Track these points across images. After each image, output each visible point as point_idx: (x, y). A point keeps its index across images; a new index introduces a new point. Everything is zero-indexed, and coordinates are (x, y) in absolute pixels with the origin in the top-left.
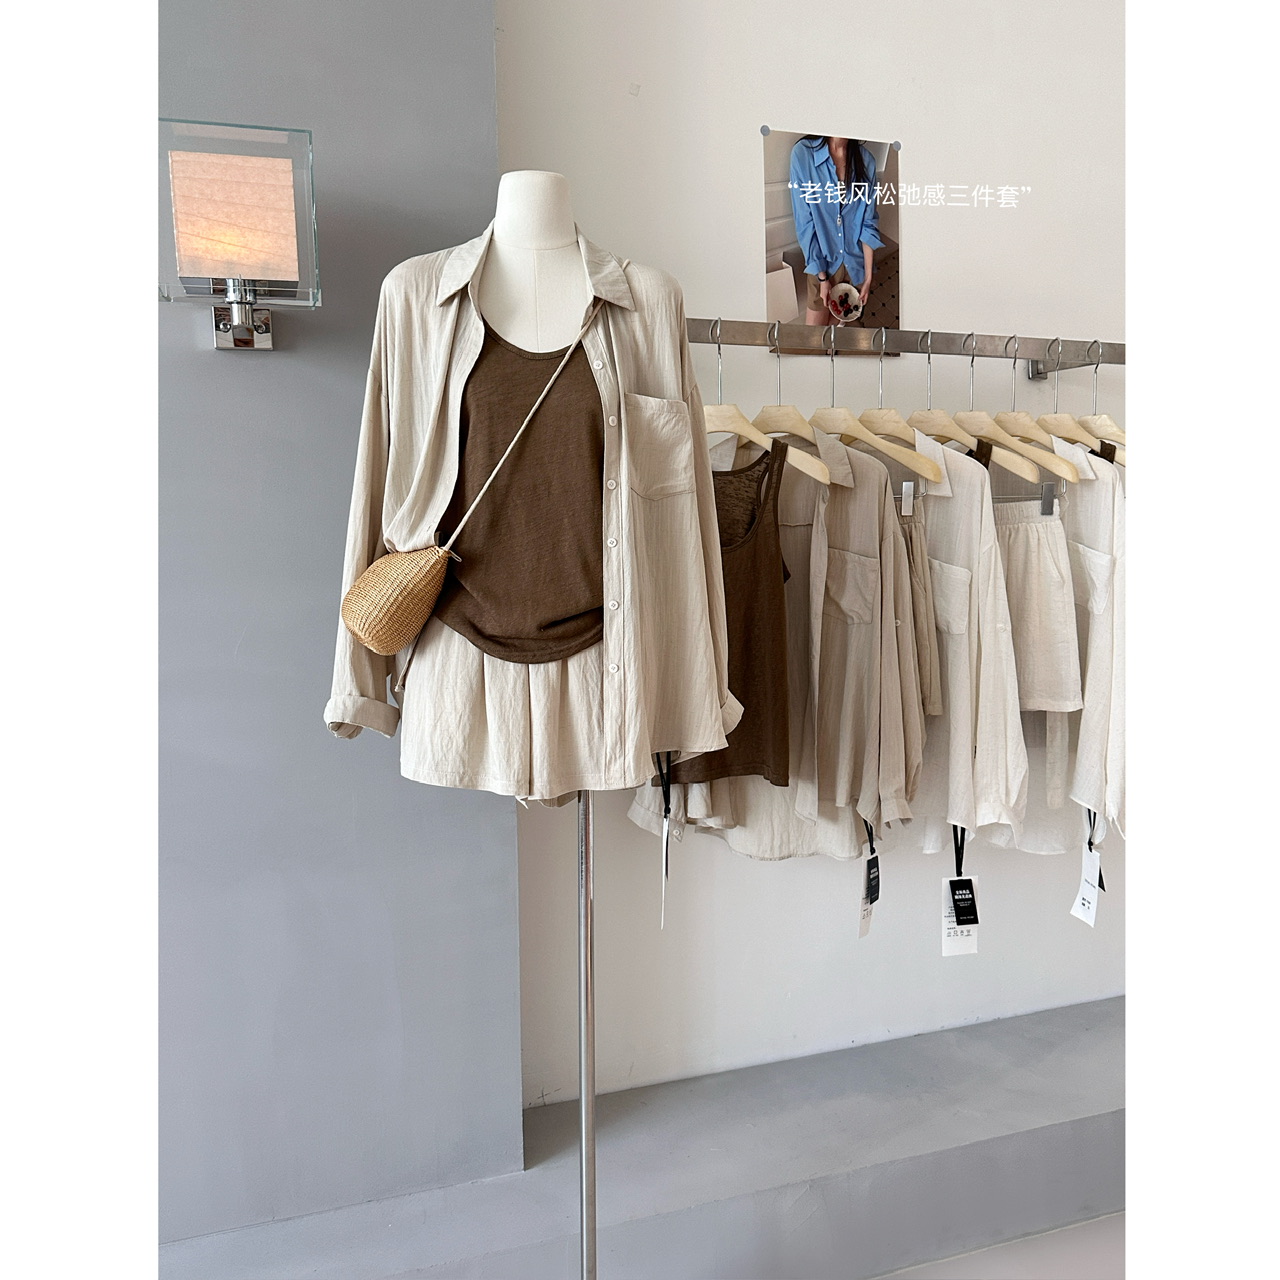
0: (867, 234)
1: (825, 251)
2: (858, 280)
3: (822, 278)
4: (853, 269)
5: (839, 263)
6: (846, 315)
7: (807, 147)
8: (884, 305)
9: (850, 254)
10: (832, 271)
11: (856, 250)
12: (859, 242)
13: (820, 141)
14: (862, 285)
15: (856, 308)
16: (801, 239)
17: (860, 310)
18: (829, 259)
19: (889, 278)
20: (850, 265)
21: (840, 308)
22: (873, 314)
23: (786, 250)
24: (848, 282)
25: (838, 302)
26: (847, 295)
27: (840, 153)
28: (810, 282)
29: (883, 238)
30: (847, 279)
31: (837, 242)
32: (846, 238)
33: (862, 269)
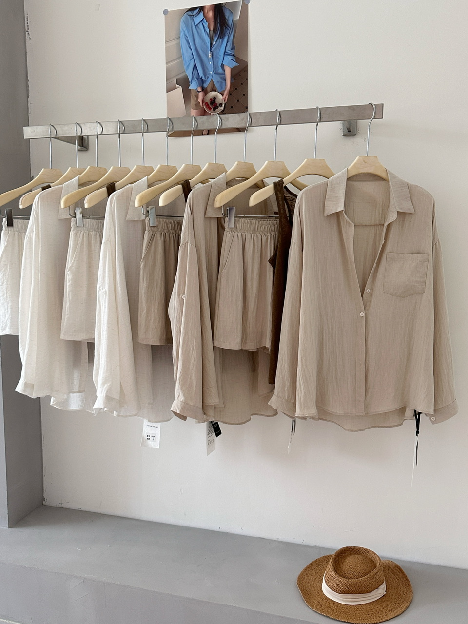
0: (228, 59)
1: (201, 74)
2: (222, 88)
3: (200, 90)
4: (218, 82)
5: (209, 80)
6: (215, 109)
7: (190, 16)
8: (238, 101)
9: (216, 73)
10: (205, 85)
11: (220, 70)
12: (222, 66)
13: (198, 10)
14: (224, 91)
16: (187, 70)
17: (223, 106)
18: (203, 79)
19: (242, 84)
20: (216, 80)
21: (211, 106)
22: (232, 106)
23: (178, 77)
24: (215, 91)
26: (215, 98)
27: (211, 14)
28: (193, 94)
30: (214, 89)
31: (208, 67)
32: (214, 64)
33: (224, 82)
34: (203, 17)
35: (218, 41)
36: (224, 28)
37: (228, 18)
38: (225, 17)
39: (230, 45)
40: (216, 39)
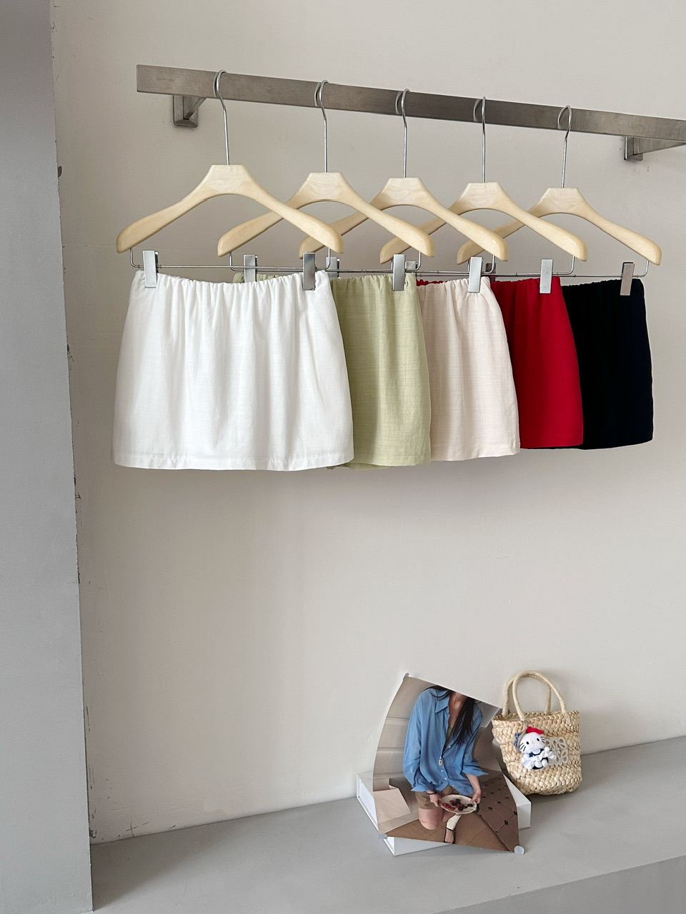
13: (445, 692)
23: (390, 777)
27: (457, 706)
34: (446, 705)
35: (455, 745)
36: (466, 731)
37: (476, 719)
38: (472, 717)
40: (453, 742)
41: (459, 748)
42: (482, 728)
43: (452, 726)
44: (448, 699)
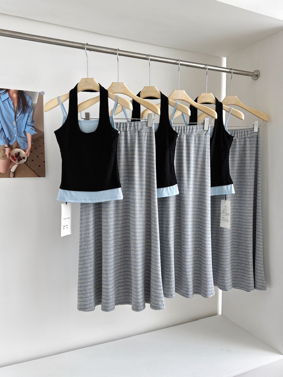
0: (28, 129)
1: (7, 136)
2: (25, 147)
3: (6, 146)
5: (15, 140)
6: (19, 160)
8: (38, 157)
9: (20, 137)
10: (11, 144)
11: (23, 135)
12: (25, 132)
13: (4, 91)
14: (27, 149)
15: (24, 158)
17: (26, 159)
18: (9, 139)
19: (40, 146)
20: (20, 141)
21: (15, 158)
22: (33, 160)
24: (19, 148)
25: (14, 156)
26: (19, 153)
27: (15, 96)
29: (36, 130)
30: (19, 147)
31: (13, 132)
32: (18, 130)
33: (26, 143)
34: (8, 96)
35: (21, 115)
36: (26, 107)
37: (29, 101)
38: (26, 100)
39: (30, 119)
40: (19, 113)
41: (24, 116)
42: (35, 104)
43: (16, 106)
44: (7, 94)
